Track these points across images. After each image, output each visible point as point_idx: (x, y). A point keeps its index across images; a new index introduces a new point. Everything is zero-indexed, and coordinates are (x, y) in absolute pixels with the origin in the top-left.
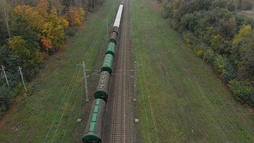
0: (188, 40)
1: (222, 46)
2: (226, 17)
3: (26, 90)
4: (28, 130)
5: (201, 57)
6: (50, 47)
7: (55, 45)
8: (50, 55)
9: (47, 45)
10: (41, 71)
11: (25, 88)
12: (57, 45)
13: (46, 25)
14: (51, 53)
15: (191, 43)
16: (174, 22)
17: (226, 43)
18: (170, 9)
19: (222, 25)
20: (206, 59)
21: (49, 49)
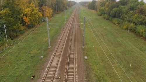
0: (116, 22)
1: (140, 20)
2: (141, 5)
3: (8, 42)
4: (3, 63)
5: (127, 29)
6: (29, 23)
7: (32, 23)
8: (28, 28)
9: (27, 21)
10: (21, 35)
11: (8, 41)
12: (33, 23)
13: (27, 10)
14: (29, 27)
15: (118, 24)
16: (106, 16)
17: (143, 18)
18: (103, 10)
19: (138, 8)
20: (130, 30)
21: (28, 24)
